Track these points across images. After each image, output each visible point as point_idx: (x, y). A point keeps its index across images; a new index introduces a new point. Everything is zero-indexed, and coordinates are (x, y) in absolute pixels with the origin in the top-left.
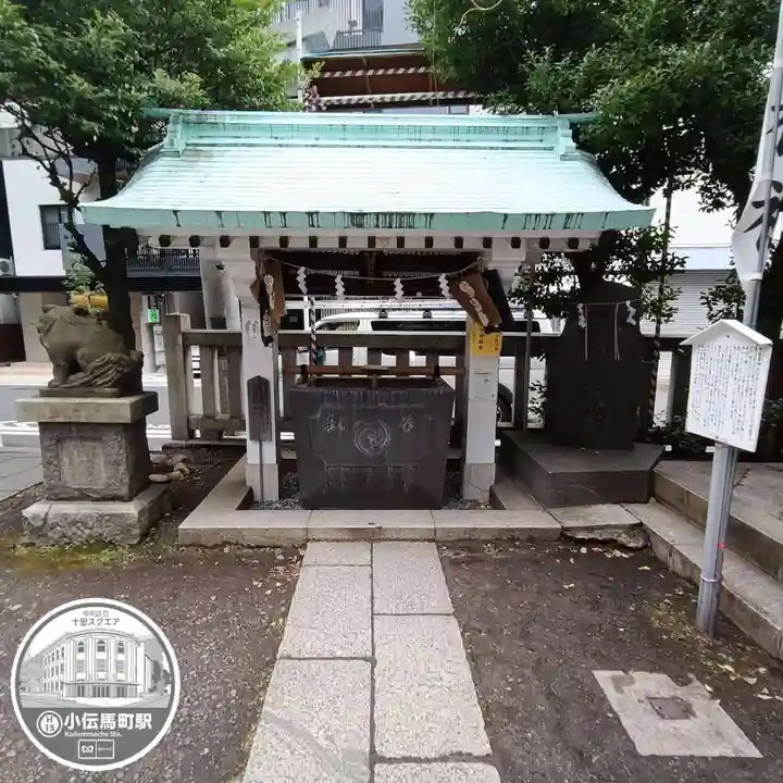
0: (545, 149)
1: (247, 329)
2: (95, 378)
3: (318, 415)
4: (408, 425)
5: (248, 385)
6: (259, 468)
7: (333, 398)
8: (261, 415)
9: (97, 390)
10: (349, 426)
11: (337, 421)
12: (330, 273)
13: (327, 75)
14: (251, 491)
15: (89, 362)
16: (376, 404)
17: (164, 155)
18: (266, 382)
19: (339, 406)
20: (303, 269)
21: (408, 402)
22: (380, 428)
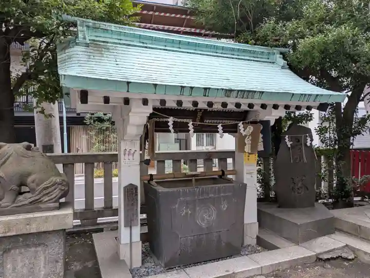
0: (270, 62)
1: (125, 154)
2: (42, 197)
3: (177, 206)
4: (224, 206)
5: (125, 190)
6: (129, 245)
7: (185, 194)
8: (133, 209)
9: (42, 206)
11: (187, 208)
12: (185, 120)
13: (145, 12)
15: (38, 185)
16: (208, 195)
17: (77, 44)
18: (136, 188)
19: (188, 199)
20: (172, 118)
21: (224, 192)
22: (210, 209)
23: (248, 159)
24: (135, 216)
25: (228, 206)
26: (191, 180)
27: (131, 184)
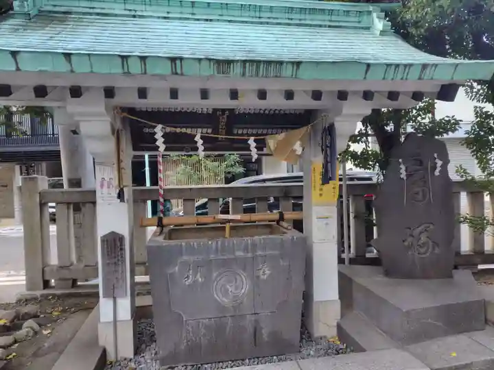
0: (363, 28)
1: (102, 186)
3: (177, 268)
4: (265, 271)
5: (103, 241)
7: (191, 250)
8: (116, 271)
10: (207, 277)
11: (195, 272)
12: (189, 131)
14: (104, 351)
16: (234, 253)
18: (121, 238)
19: (198, 258)
20: (160, 127)
21: (264, 249)
22: (238, 277)
23: (321, 195)
24: (121, 281)
25: (270, 274)
26: (224, 228)
27: (113, 233)
